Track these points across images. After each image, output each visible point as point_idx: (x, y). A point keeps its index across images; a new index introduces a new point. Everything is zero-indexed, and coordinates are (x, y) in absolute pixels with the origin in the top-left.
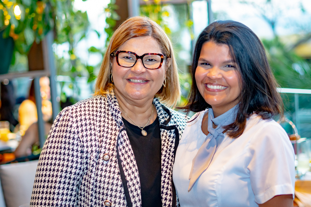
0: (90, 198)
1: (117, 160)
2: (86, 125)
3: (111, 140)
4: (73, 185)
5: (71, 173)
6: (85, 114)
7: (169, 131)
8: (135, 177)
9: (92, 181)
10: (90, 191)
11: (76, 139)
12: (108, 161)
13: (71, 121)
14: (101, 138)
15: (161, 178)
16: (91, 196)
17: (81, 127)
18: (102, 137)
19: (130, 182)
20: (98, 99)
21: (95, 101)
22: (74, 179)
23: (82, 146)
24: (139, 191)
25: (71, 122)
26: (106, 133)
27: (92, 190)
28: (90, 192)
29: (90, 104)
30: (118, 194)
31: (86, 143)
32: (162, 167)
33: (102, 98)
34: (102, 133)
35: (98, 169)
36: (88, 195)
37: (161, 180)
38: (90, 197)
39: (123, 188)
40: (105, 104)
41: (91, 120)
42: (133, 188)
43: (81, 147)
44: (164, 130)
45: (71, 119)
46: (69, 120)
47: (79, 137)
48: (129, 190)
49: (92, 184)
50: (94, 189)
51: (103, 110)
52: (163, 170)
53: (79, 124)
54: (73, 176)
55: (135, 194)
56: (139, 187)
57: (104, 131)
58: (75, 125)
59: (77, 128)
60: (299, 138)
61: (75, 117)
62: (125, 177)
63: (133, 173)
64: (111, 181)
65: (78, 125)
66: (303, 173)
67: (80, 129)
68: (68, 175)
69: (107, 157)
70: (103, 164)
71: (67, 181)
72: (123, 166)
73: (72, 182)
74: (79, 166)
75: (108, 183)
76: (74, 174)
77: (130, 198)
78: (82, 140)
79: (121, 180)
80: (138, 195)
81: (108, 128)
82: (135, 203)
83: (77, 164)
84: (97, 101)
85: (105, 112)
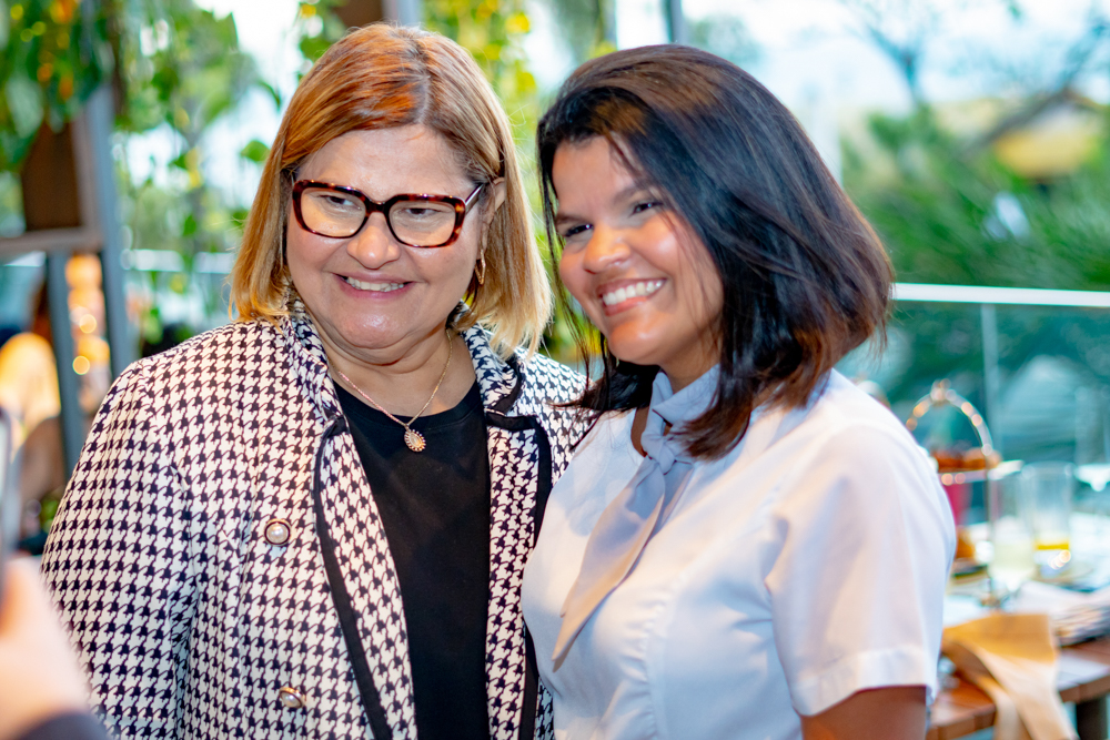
0: (230, 683)
1: (318, 542)
2: (200, 419)
3: (295, 473)
4: (159, 635)
5: (148, 592)
6: (198, 384)
7: (517, 435)
8: (386, 599)
9: (230, 622)
10: (228, 659)
11: (165, 470)
12: (287, 546)
13: (148, 407)
14: (261, 468)
15: (488, 605)
16: (232, 676)
17: (181, 428)
18: (262, 462)
19: (366, 615)
20: (249, 328)
21: (237, 337)
22: (161, 615)
23: (185, 495)
24: (402, 649)
25: (148, 411)
26: (279, 448)
27: (235, 653)
28: (230, 663)
29: (220, 347)
30: (327, 663)
31: (199, 483)
32: (493, 567)
33: (264, 324)
34: (262, 449)
35: (250, 578)
36: (220, 672)
37: (487, 612)
38: (228, 679)
39: (342, 639)
40: (272, 345)
41: (218, 401)
42: (378, 639)
43: (182, 498)
44: (497, 430)
45: (147, 401)
46: (139, 405)
47: (174, 465)
48: (366, 644)
49: (231, 631)
50: (243, 651)
51: (265, 367)
52: (494, 577)
53: (176, 416)
54: (155, 605)
55: (387, 657)
56: (402, 633)
57: (268, 441)
58: (159, 421)
59: (166, 433)
60: (998, 463)
61: (161, 393)
62: (350, 598)
63: (377, 582)
64: (299, 617)
65: (173, 421)
66: (1012, 587)
67: (178, 435)
68: (140, 602)
69: (278, 530)
70: (267, 560)
71: (137, 622)
72: (340, 561)
73: (153, 625)
74: (177, 567)
75: (290, 625)
76: (160, 598)
77: (371, 675)
78: (184, 475)
79: (333, 611)
80: (398, 661)
81: (284, 428)
82: (388, 692)
83: (169, 560)
84: (244, 335)
85: (272, 374)
